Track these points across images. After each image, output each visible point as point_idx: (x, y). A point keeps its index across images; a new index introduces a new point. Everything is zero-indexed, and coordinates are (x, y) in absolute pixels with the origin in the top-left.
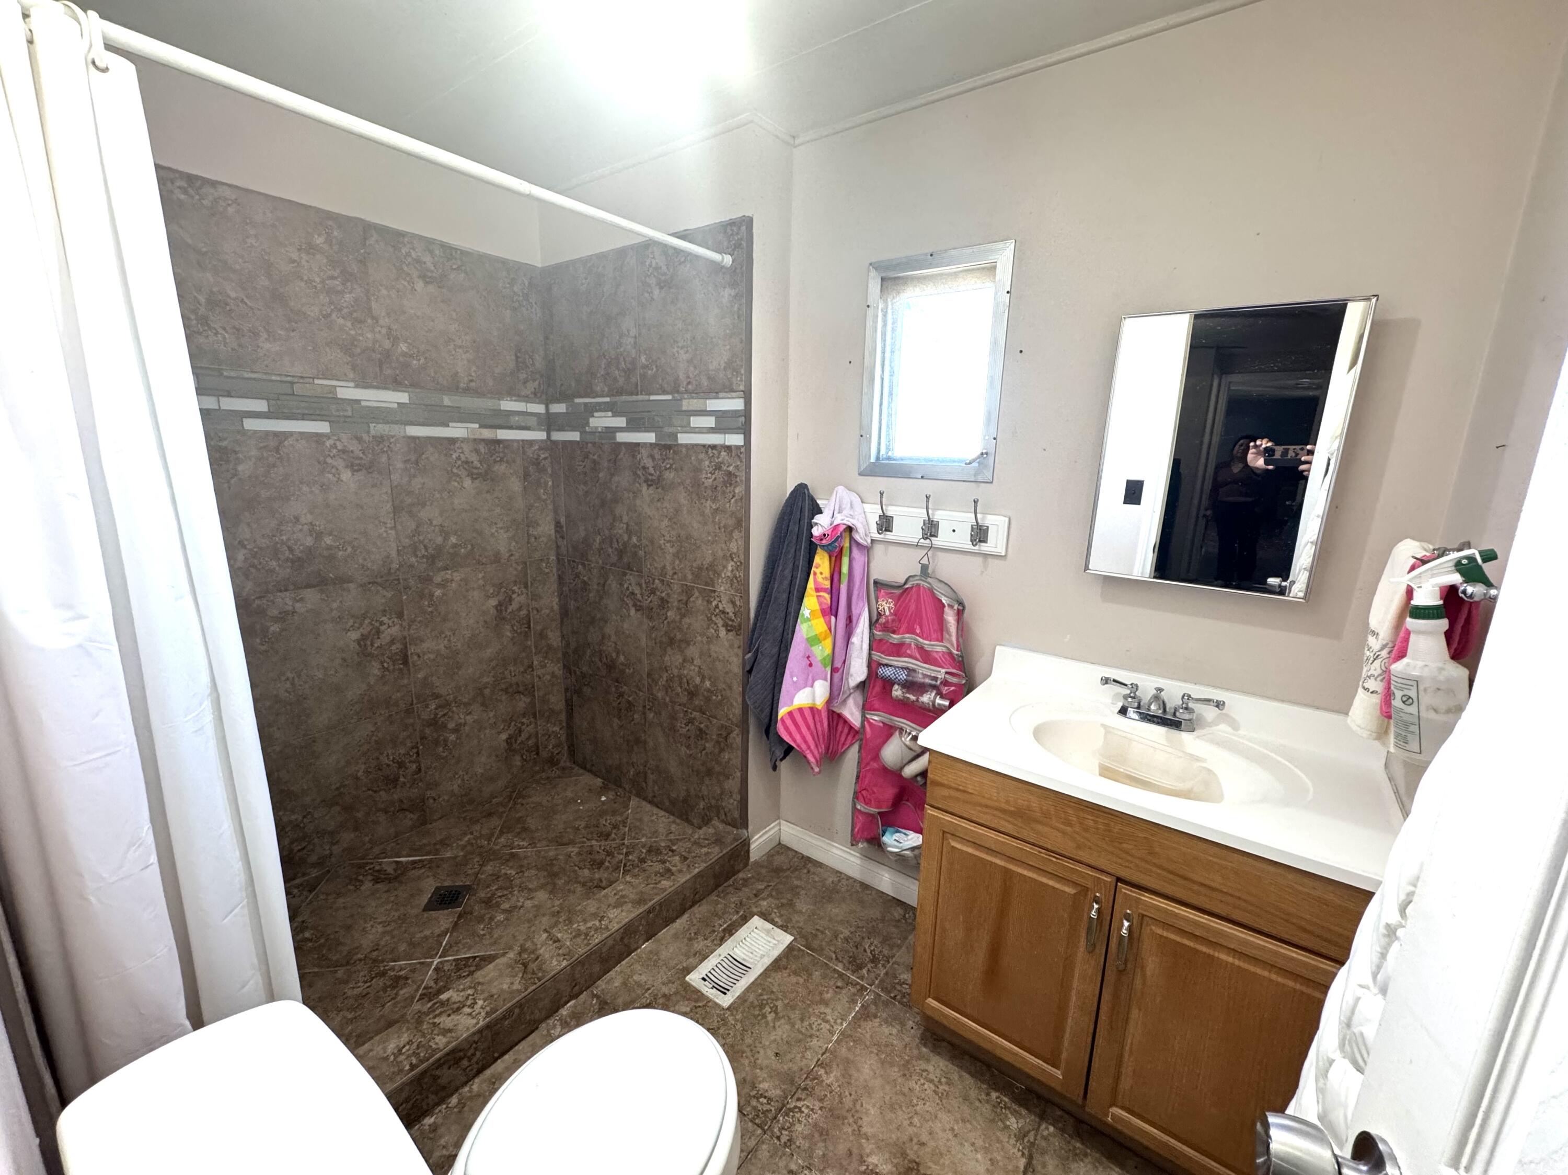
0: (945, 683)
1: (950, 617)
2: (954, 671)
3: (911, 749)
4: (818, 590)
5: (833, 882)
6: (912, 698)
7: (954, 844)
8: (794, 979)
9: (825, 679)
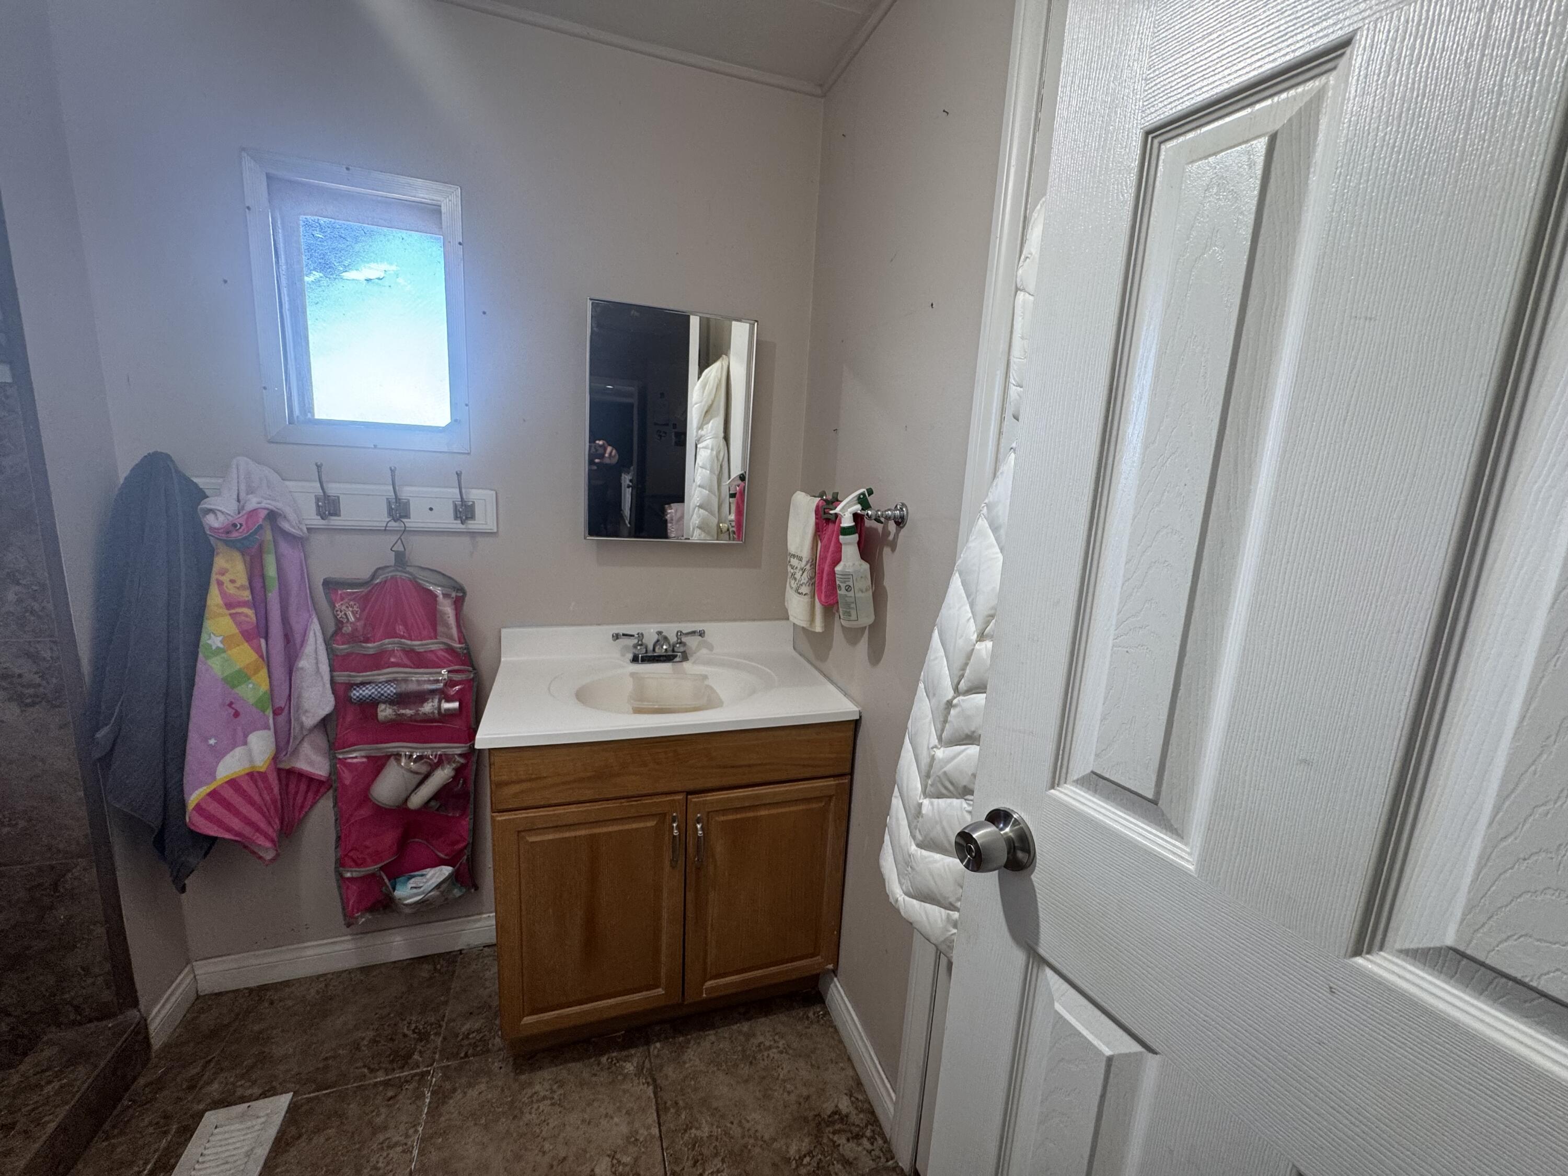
0: (450, 683)
1: (447, 608)
2: (456, 667)
3: (417, 773)
4: (230, 605)
5: (318, 992)
6: (408, 712)
7: (533, 839)
8: (319, 1139)
9: (267, 727)
